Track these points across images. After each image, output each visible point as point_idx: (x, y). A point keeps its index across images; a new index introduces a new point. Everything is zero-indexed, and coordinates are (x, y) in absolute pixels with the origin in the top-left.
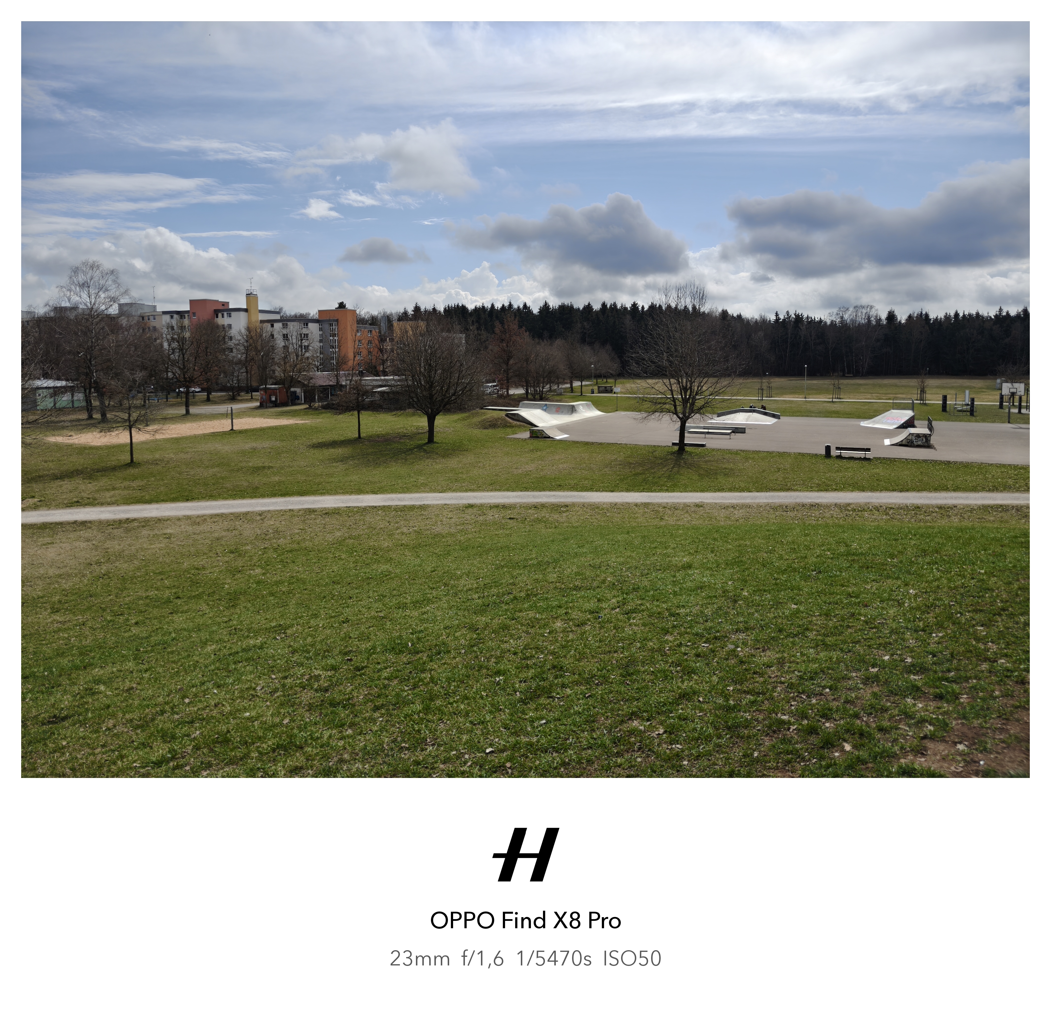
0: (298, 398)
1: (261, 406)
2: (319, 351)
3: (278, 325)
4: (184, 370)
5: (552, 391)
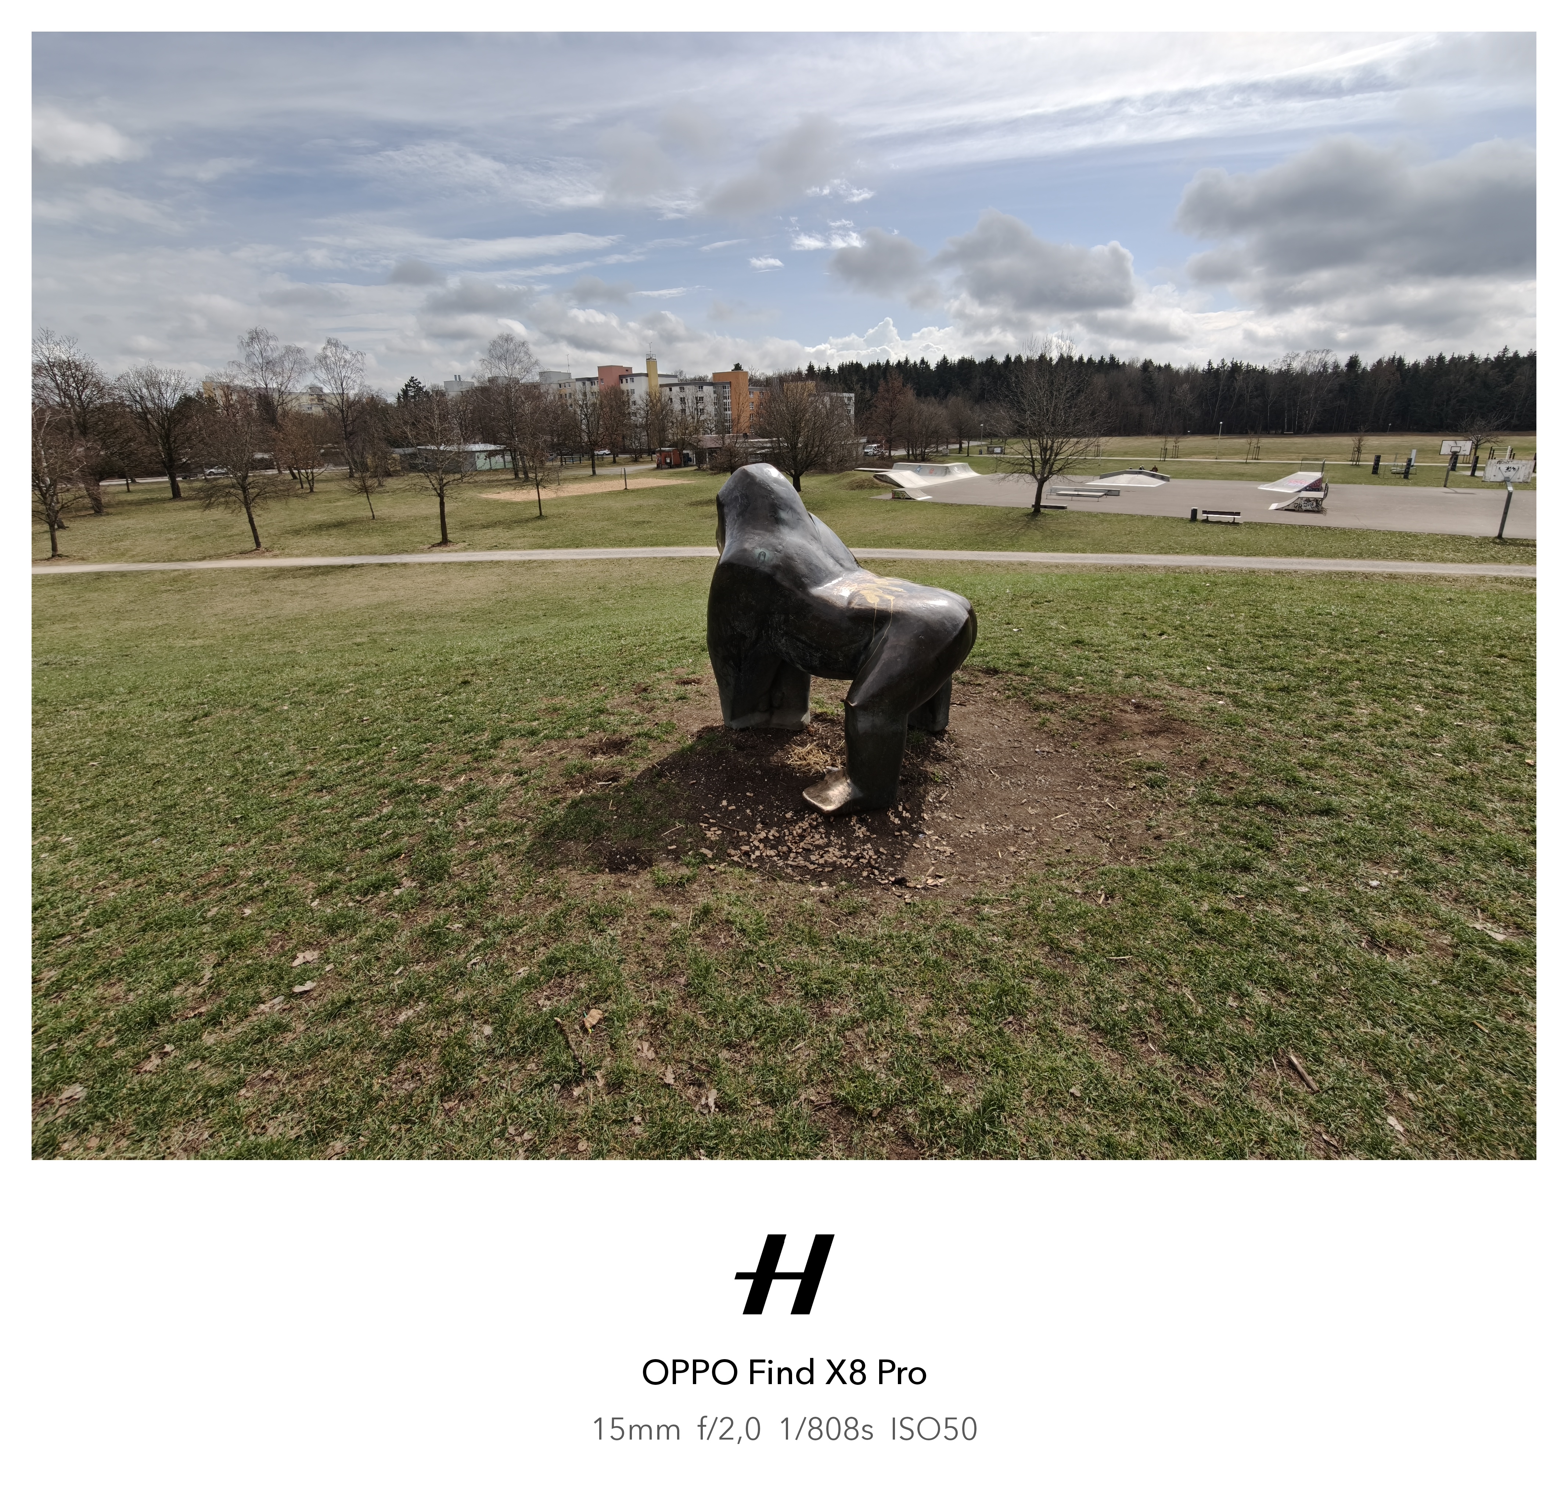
0: (690, 460)
1: (659, 467)
2: (713, 413)
3: (676, 389)
4: (589, 435)
5: (937, 451)
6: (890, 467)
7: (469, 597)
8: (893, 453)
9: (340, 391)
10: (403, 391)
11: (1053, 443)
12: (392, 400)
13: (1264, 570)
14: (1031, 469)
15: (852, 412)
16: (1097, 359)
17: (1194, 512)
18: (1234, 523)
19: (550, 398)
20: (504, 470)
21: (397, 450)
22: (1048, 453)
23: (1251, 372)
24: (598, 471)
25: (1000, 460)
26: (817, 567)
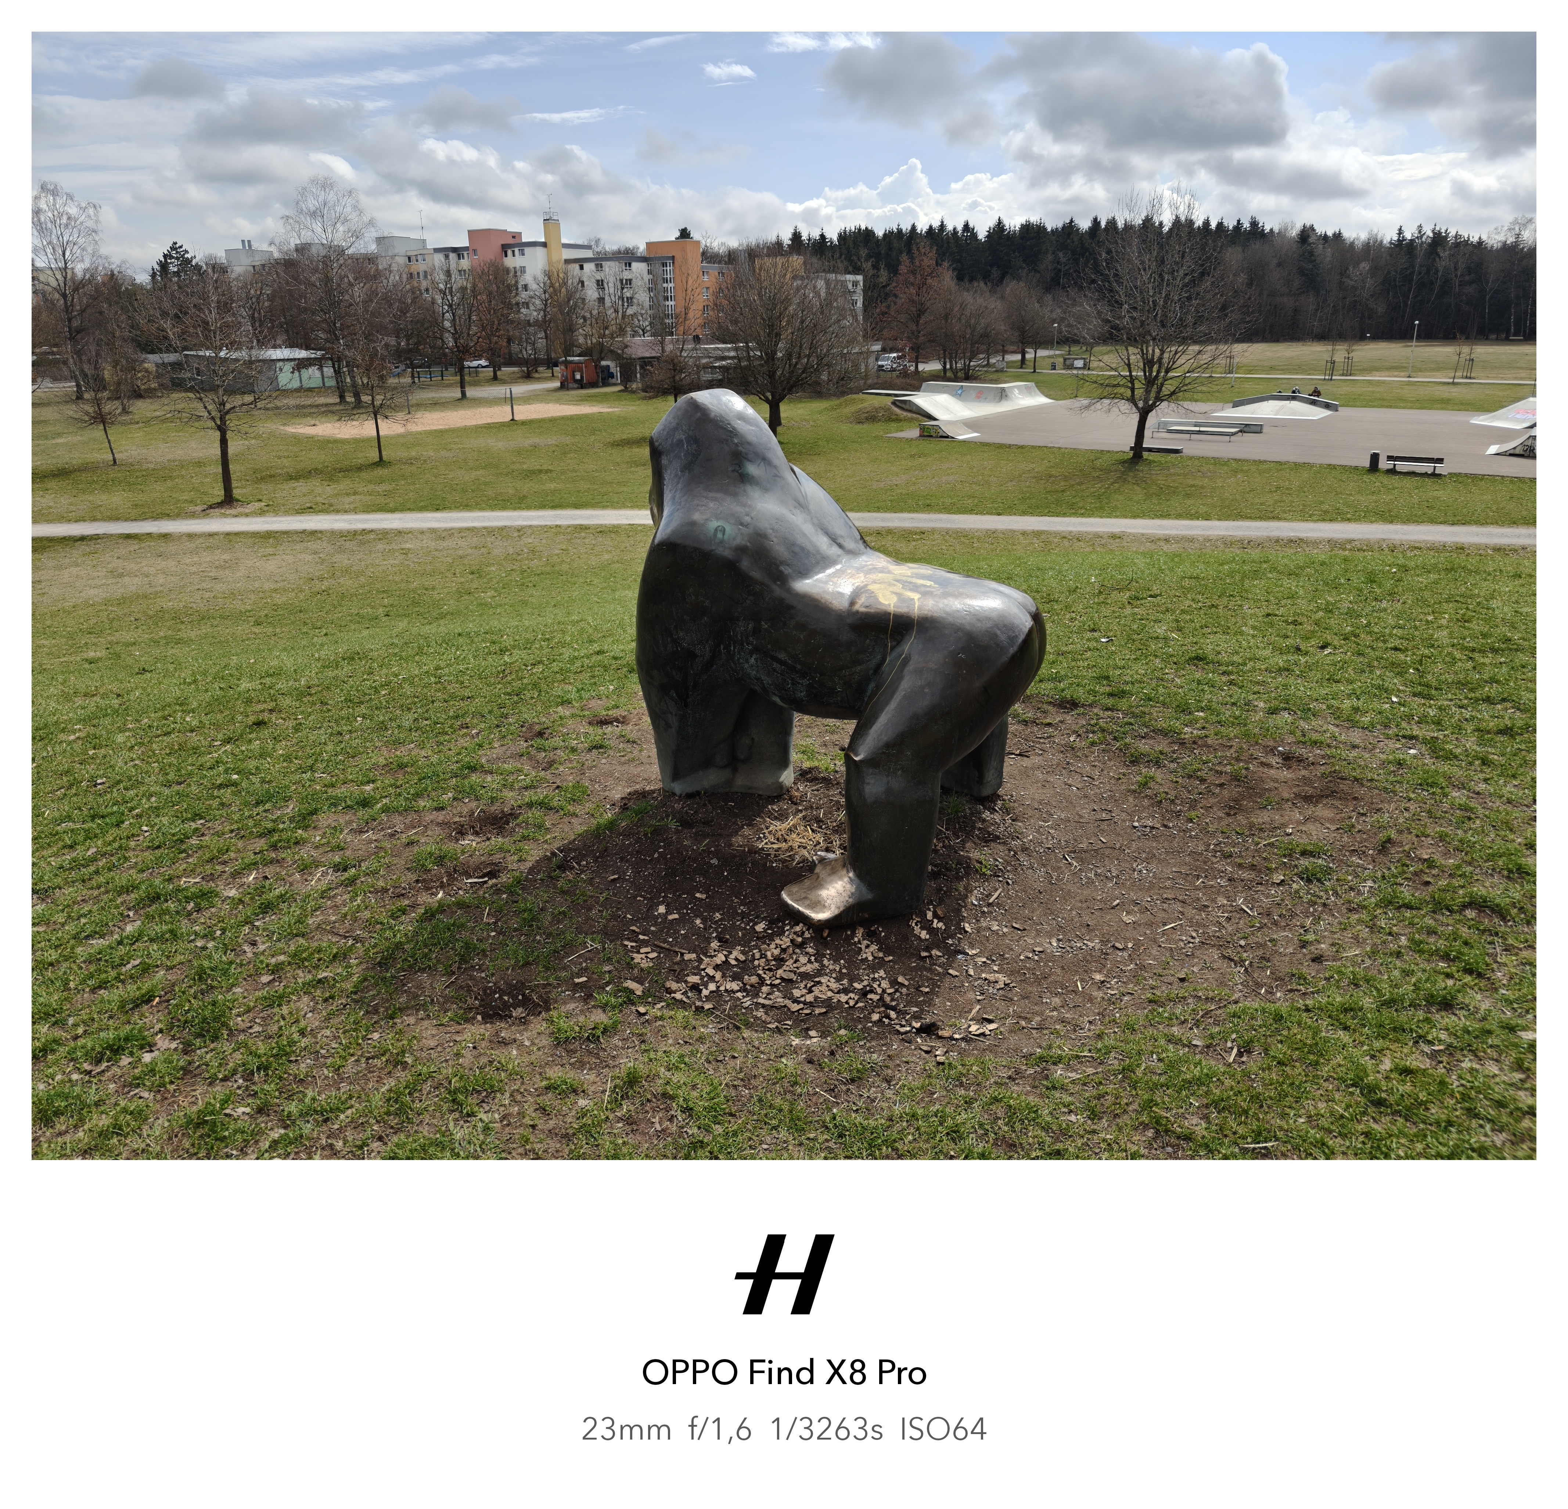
0: (612, 376)
1: (562, 387)
2: (647, 304)
3: (589, 267)
4: (456, 336)
5: (988, 365)
6: (917, 388)
7: (267, 586)
8: (921, 367)
9: (61, 265)
10: (160, 264)
11: (1162, 352)
12: (143, 278)
13: (1478, 547)
14: (1129, 393)
15: (860, 304)
16: (1230, 224)
17: (1375, 458)
18: (1434, 475)
19: (394, 278)
20: (322, 389)
21: (151, 356)
22: (1155, 368)
23: (1461, 244)
24: (470, 392)
25: (1083, 379)
26: (803, 549)
